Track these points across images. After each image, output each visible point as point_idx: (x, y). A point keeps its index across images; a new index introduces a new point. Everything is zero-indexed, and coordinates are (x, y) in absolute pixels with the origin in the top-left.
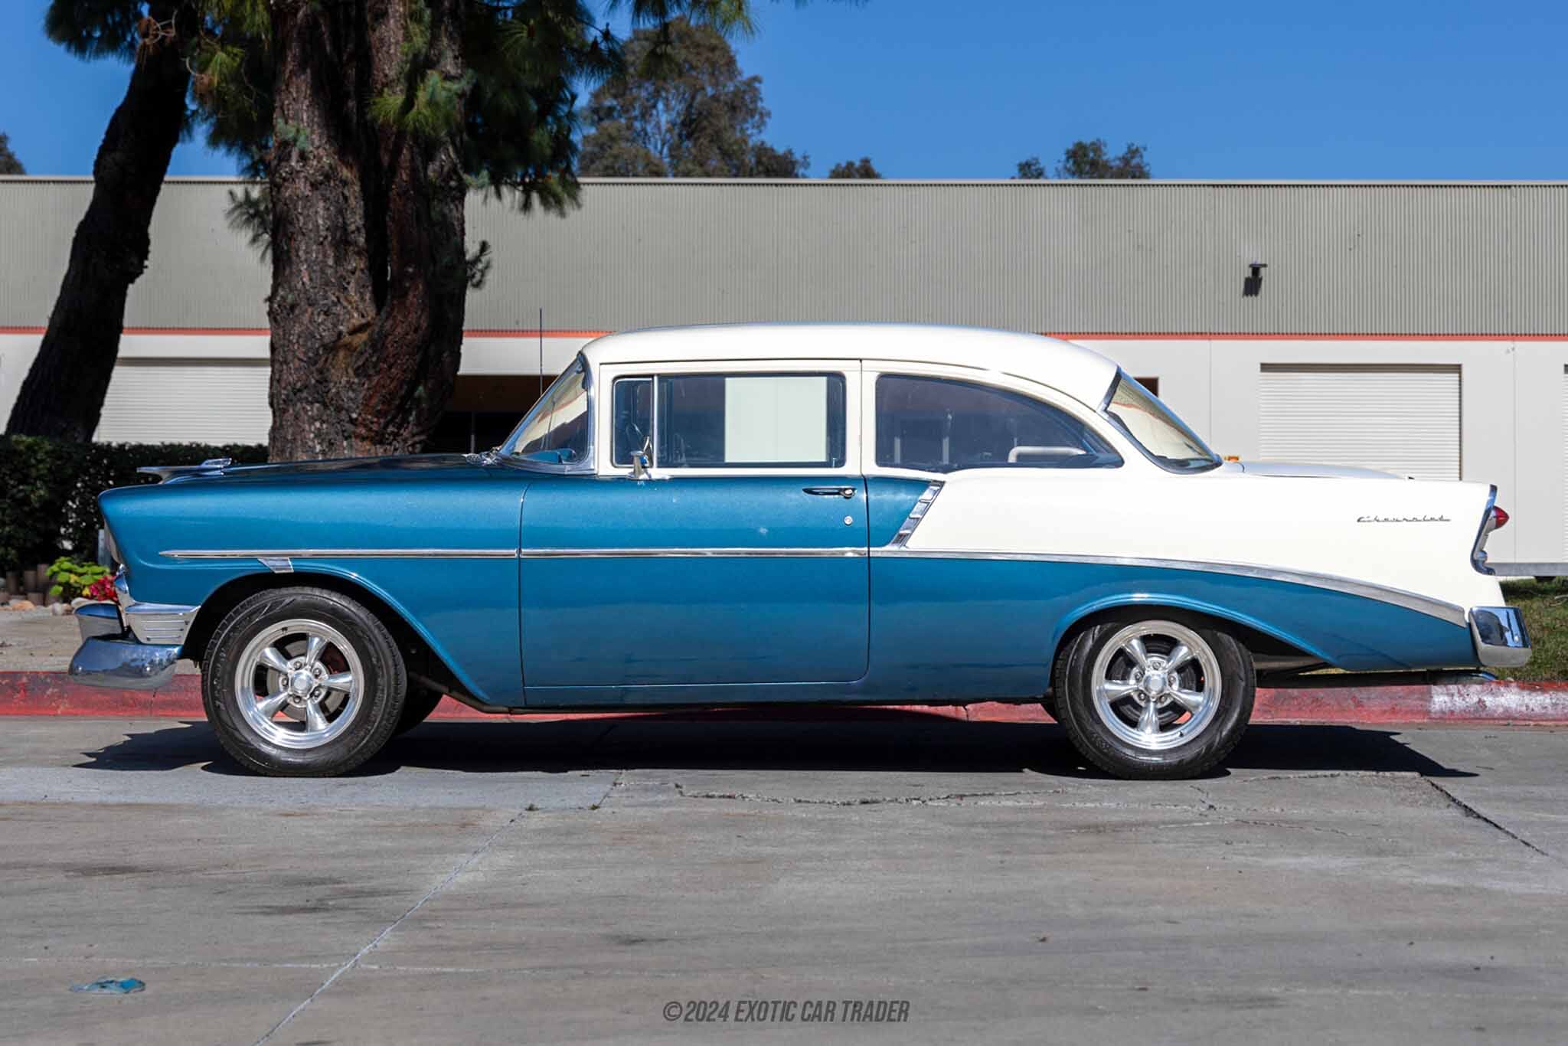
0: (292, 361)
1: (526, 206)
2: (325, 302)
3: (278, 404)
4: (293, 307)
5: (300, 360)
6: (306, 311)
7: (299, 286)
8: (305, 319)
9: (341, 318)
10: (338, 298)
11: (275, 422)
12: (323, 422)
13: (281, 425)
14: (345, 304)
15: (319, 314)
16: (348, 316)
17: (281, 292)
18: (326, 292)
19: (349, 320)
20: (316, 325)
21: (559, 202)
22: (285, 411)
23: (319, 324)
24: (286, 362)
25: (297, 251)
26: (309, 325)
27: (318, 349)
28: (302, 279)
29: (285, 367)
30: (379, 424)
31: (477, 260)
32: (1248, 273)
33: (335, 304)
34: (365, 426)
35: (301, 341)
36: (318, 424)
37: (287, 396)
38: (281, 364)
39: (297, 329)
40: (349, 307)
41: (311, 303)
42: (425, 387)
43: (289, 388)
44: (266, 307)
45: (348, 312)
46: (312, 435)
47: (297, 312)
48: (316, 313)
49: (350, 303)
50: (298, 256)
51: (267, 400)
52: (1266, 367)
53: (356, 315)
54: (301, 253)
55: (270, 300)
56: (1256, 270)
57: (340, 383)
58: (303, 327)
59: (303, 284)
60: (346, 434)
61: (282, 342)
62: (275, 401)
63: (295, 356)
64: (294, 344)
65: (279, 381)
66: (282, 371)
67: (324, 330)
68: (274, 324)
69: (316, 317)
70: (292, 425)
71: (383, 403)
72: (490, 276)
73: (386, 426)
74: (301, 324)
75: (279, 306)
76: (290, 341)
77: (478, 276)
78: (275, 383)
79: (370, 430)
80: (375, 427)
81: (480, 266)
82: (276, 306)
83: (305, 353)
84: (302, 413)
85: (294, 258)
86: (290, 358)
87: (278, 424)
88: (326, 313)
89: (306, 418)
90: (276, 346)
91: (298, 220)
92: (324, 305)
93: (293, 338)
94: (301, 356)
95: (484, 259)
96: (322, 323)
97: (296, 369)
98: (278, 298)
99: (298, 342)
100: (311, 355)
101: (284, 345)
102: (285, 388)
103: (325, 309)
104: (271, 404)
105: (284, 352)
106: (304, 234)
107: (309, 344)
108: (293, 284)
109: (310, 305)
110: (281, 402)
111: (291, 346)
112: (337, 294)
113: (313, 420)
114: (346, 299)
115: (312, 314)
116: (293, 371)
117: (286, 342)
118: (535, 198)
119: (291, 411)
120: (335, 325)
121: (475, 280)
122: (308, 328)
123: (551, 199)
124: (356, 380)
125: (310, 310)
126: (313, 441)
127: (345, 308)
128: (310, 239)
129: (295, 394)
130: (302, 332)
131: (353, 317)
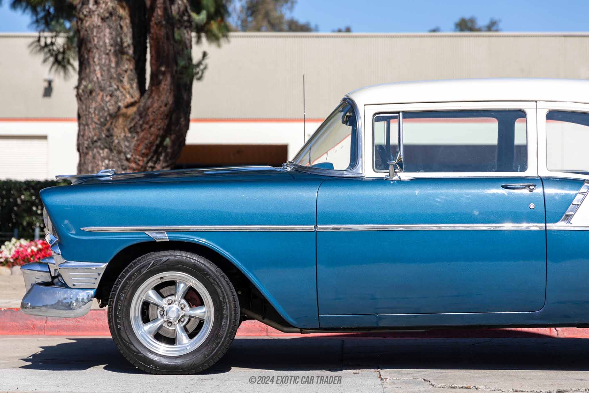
0: (91, 124)
2: (110, 89)
3: (83, 150)
4: (91, 92)
5: (96, 123)
6: (99, 94)
7: (95, 79)
8: (99, 98)
9: (120, 98)
10: (118, 86)
11: (80, 160)
12: (110, 160)
14: (122, 90)
15: (107, 96)
16: (123, 97)
17: (84, 83)
18: (111, 83)
19: (124, 100)
20: (105, 102)
22: (87, 153)
23: (107, 102)
24: (87, 125)
25: (93, 58)
26: (101, 103)
27: (106, 117)
28: (96, 75)
29: (86, 127)
30: (143, 161)
31: (199, 64)
33: (116, 90)
34: (135, 162)
35: (97, 112)
37: (88, 145)
39: (94, 105)
40: (124, 92)
41: (102, 89)
42: (170, 138)
43: (89, 140)
44: (75, 92)
45: (124, 95)
47: (93, 95)
48: (105, 95)
49: (125, 89)
50: (94, 62)
53: (128, 96)
54: (96, 60)
55: (77, 88)
57: (120, 137)
58: (98, 104)
59: (97, 78)
60: (124, 167)
62: (81, 148)
63: (93, 121)
64: (92, 114)
65: (83, 136)
66: (85, 130)
67: (110, 106)
68: (79, 101)
69: (105, 98)
70: (91, 162)
71: (146, 148)
73: (148, 162)
74: (96, 102)
75: (83, 91)
76: (89, 112)
77: (200, 73)
78: (81, 137)
79: (138, 165)
80: (141, 163)
81: (201, 67)
82: (81, 91)
83: (99, 120)
84: (97, 154)
85: (92, 63)
86: (90, 122)
88: (111, 96)
89: (100, 158)
90: (81, 115)
91: (94, 40)
92: (110, 91)
93: (92, 110)
94: (96, 120)
95: (204, 63)
96: (109, 101)
97: (94, 129)
98: (82, 87)
99: (94, 113)
100: (102, 120)
102: (86, 140)
103: (110, 93)
105: (86, 118)
106: (97, 49)
107: (101, 114)
108: (91, 78)
109: (101, 91)
110: (84, 148)
111: (90, 116)
112: (117, 84)
113: (103, 159)
114: (123, 87)
115: (103, 96)
116: (91, 130)
117: (87, 113)
119: (90, 154)
120: (116, 103)
121: (198, 76)
122: (100, 105)
124: (130, 135)
125: (101, 94)
127: (122, 92)
128: (101, 51)
129: (93, 144)
130: (97, 107)
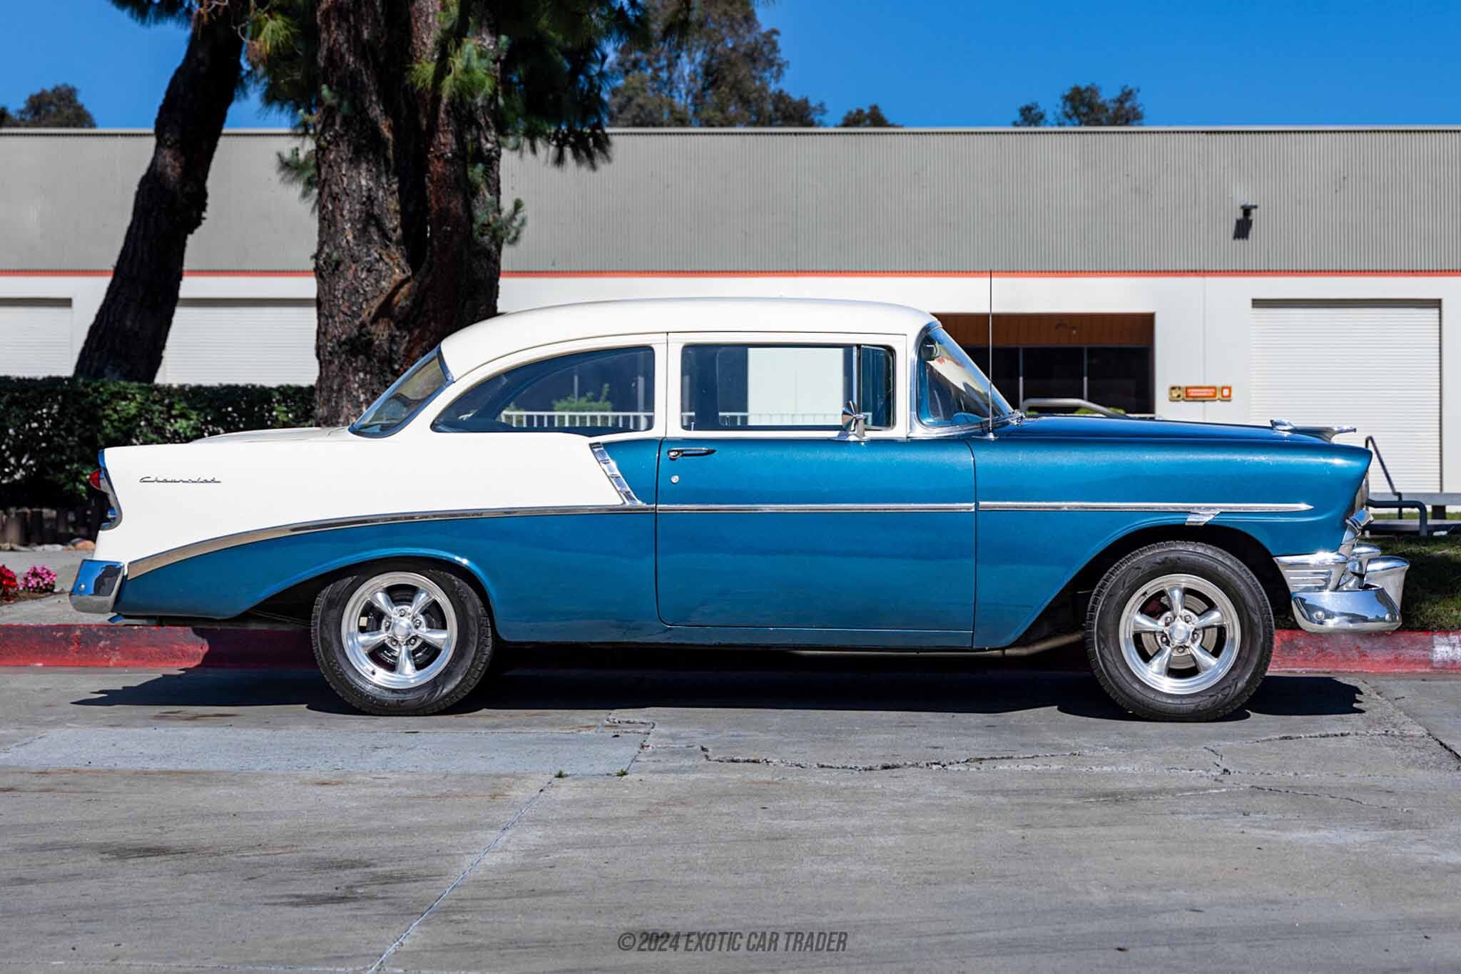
0: (338, 315)
1: (560, 160)
2: (369, 259)
3: (324, 356)
4: (338, 264)
5: (345, 314)
6: (350, 267)
7: (344, 243)
8: (350, 275)
9: (384, 274)
10: (380, 255)
11: (321, 372)
12: (367, 373)
13: (327, 376)
14: (387, 260)
15: (362, 270)
16: (390, 272)
17: (327, 250)
18: (369, 250)
19: (391, 276)
20: (359, 281)
21: (590, 156)
22: (331, 362)
23: (363, 280)
24: (332, 317)
25: (342, 210)
26: (353, 281)
27: (361, 304)
28: (346, 237)
29: (330, 321)
31: (513, 218)
32: (1240, 215)
33: (377, 261)
35: (346, 297)
36: (362, 375)
37: (333, 348)
38: (327, 318)
39: (342, 285)
40: (391, 264)
41: (355, 260)
43: (335, 340)
44: (312, 264)
45: (390, 268)
46: (356, 385)
47: (341, 268)
48: (359, 269)
49: (392, 259)
50: (342, 216)
51: (313, 352)
52: (1258, 303)
53: (397, 271)
54: (345, 212)
55: (316, 257)
56: (1247, 211)
58: (348, 283)
59: (348, 242)
61: (327, 297)
62: (321, 352)
63: (340, 311)
64: (338, 299)
65: (325, 334)
66: (327, 324)
67: (368, 286)
68: (320, 279)
69: (360, 273)
70: (337, 376)
72: (525, 234)
74: (346, 279)
75: (325, 263)
76: (335, 297)
77: (513, 233)
78: (321, 335)
81: (515, 224)
82: (321, 262)
83: (349, 308)
84: (347, 364)
85: (339, 217)
86: (335, 311)
87: (324, 374)
88: (369, 271)
89: (351, 369)
90: (323, 300)
91: (342, 180)
92: (367, 262)
93: (339, 294)
94: (346, 310)
95: (519, 217)
96: (366, 279)
97: (341, 323)
98: (324, 256)
99: (342, 297)
100: (355, 309)
101: (329, 300)
102: (330, 341)
103: (368, 266)
104: (318, 356)
105: (330, 306)
106: (348, 195)
107: (353, 299)
108: (337, 242)
109: (354, 262)
110: (327, 353)
111: (336, 302)
112: (379, 251)
113: (356, 371)
114: (389, 256)
115: (356, 270)
116: (338, 325)
117: (332, 298)
118: (568, 151)
119: (336, 362)
120: (378, 281)
121: (510, 237)
122: (352, 284)
123: (583, 154)
124: (398, 333)
125: (354, 266)
126: (357, 391)
127: (387, 264)
128: (354, 199)
129: (340, 346)
130: (347, 287)
131: (395, 273)
